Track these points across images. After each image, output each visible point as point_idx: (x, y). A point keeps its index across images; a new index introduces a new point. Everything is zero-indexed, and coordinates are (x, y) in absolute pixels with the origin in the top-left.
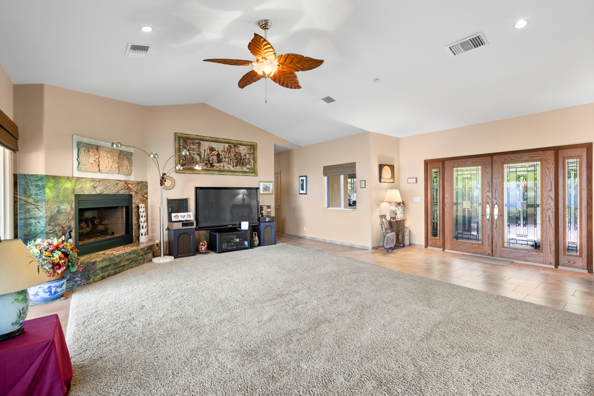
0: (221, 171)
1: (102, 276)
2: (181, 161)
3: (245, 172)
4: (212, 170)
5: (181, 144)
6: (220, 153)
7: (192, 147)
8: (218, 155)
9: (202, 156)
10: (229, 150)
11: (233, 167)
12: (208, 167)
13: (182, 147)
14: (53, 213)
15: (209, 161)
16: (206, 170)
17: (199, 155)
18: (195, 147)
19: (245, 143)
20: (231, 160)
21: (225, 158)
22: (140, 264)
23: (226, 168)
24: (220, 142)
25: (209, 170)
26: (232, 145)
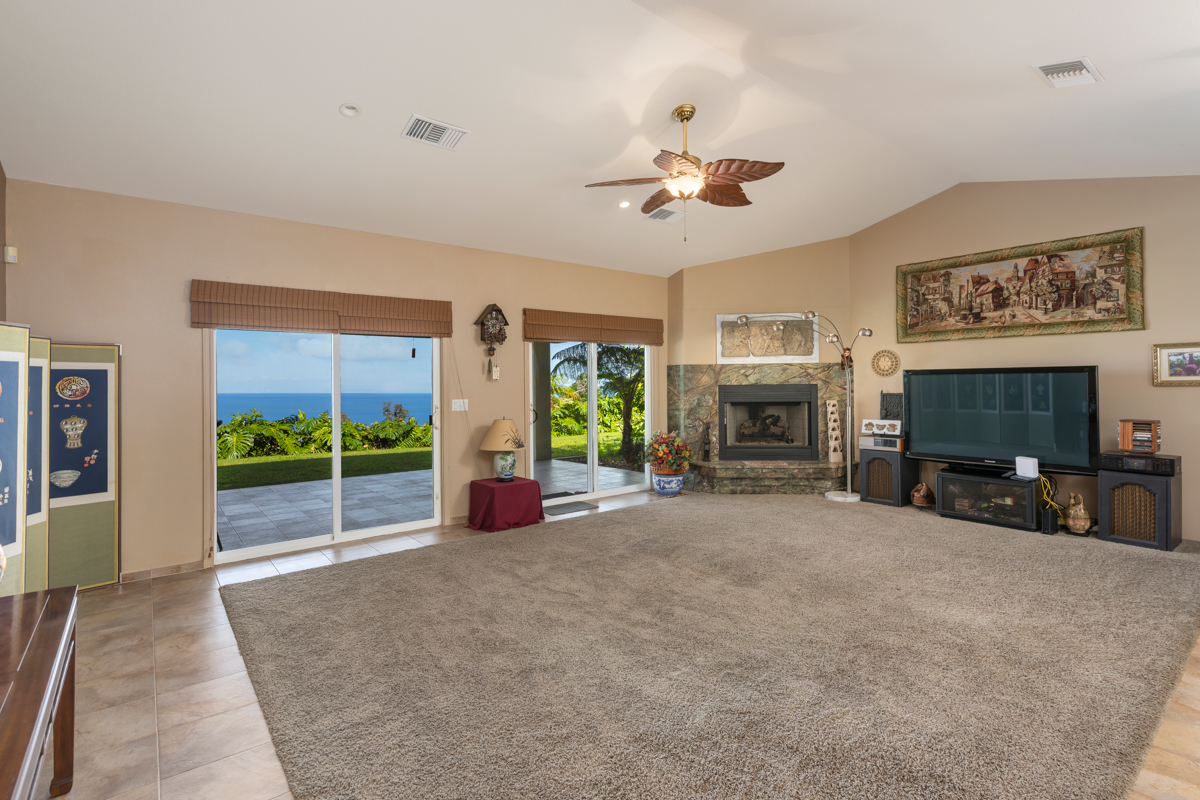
0: (1004, 329)
1: (732, 490)
2: (909, 319)
3: (1092, 322)
4: (979, 329)
5: (909, 286)
6: (1003, 284)
7: (931, 286)
8: (998, 291)
9: (956, 301)
10: (1031, 274)
11: (1046, 313)
12: (968, 323)
13: (909, 290)
14: (692, 406)
15: (971, 309)
16: (963, 330)
17: (948, 300)
18: (937, 285)
19: (1089, 241)
20: (1037, 296)
21: (1018, 294)
22: (802, 492)
23: (1021, 318)
24: (1003, 259)
25: (970, 330)
26: (1039, 258)
